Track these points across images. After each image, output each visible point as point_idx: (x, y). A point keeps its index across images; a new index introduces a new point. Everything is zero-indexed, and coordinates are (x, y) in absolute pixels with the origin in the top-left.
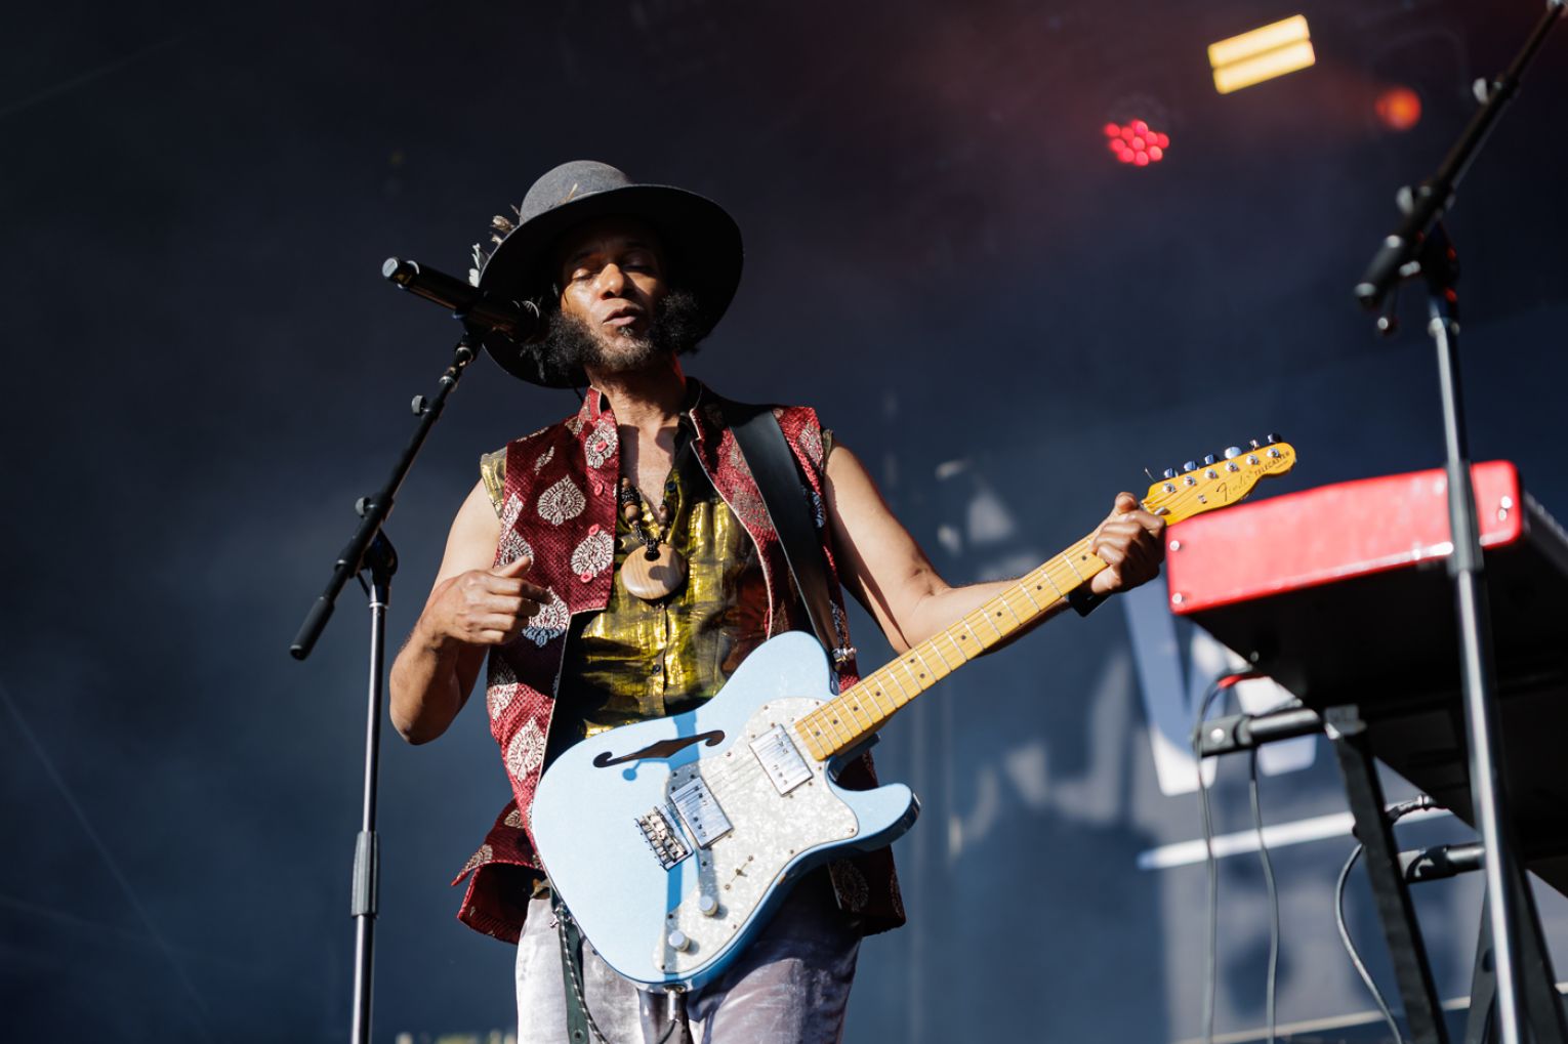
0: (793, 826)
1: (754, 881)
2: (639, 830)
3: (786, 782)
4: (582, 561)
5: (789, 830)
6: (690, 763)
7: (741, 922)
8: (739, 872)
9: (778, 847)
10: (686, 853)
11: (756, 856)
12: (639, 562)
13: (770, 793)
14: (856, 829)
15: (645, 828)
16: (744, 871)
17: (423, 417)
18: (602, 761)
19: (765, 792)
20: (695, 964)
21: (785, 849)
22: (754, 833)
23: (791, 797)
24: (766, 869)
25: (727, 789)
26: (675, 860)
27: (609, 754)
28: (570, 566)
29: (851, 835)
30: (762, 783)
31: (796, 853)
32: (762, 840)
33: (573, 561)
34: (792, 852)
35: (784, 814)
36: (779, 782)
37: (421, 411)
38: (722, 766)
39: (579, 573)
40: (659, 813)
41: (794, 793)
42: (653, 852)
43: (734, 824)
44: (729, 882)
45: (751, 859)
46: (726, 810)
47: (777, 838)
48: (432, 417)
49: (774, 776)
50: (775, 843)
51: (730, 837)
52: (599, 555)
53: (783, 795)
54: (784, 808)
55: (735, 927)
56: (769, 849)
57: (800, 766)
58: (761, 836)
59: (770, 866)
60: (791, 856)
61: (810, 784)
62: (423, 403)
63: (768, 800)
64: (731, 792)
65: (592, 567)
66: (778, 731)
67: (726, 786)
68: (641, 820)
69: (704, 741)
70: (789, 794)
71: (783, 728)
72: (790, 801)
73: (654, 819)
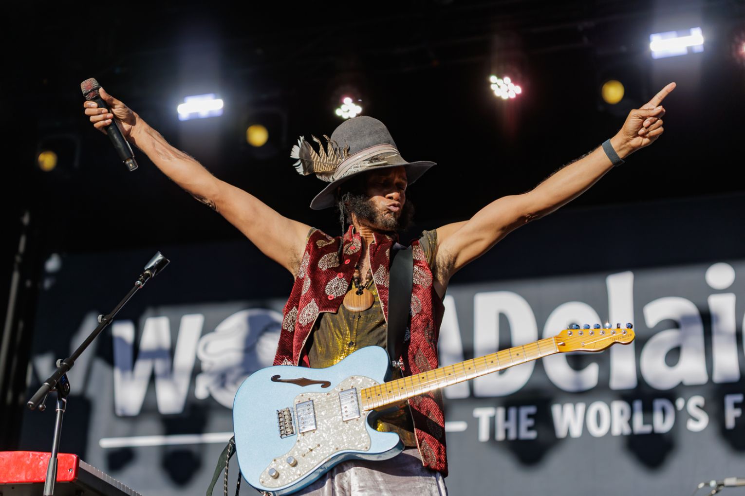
1: (316, 456)
2: (277, 416)
3: (348, 416)
4: (330, 288)
5: (340, 438)
6: (311, 392)
7: (303, 473)
8: (311, 450)
9: (332, 444)
10: (292, 433)
11: (321, 445)
12: (352, 295)
13: (339, 418)
14: (368, 448)
15: (280, 416)
16: (313, 450)
18: (275, 379)
21: (335, 446)
24: (323, 452)
26: (287, 435)
27: (279, 376)
28: (324, 290)
29: (366, 450)
30: (337, 412)
31: (339, 450)
33: (327, 287)
34: (337, 449)
36: (345, 415)
38: (323, 398)
39: (328, 294)
40: (288, 411)
41: (349, 422)
42: (279, 427)
43: (318, 427)
44: (305, 453)
45: (318, 446)
46: (318, 419)
47: (333, 440)
49: (344, 411)
51: (314, 433)
52: (339, 289)
53: (344, 422)
54: (342, 427)
55: (300, 475)
56: (328, 444)
57: (356, 411)
59: (326, 451)
60: (336, 451)
61: (358, 421)
63: (337, 421)
65: (335, 293)
66: (353, 391)
68: (280, 411)
69: (321, 385)
70: (347, 422)
71: (356, 390)
72: (346, 424)
73: (286, 413)
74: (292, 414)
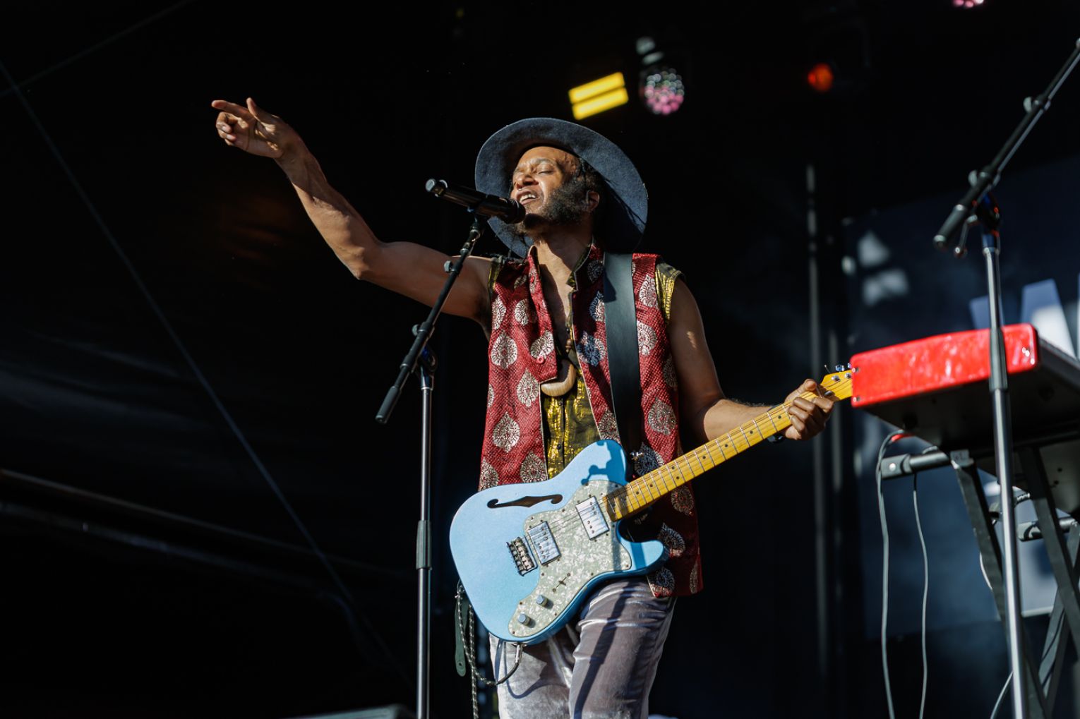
0: (595, 559)
1: (569, 589)
2: (508, 549)
3: (593, 532)
5: (591, 560)
6: (541, 512)
7: (559, 612)
8: (561, 582)
9: (585, 570)
10: (533, 566)
11: (572, 573)
13: (584, 537)
14: (630, 565)
15: (512, 549)
16: (564, 582)
17: (451, 274)
18: (493, 504)
19: (581, 536)
20: (531, 633)
21: (589, 572)
22: (572, 560)
23: (596, 541)
24: (577, 582)
25: (560, 531)
26: (527, 570)
27: (497, 501)
29: (627, 568)
30: (579, 530)
31: (594, 575)
32: (576, 565)
34: (592, 574)
35: (590, 550)
36: (589, 531)
37: (450, 270)
38: (559, 517)
40: (520, 541)
41: (597, 539)
42: (514, 563)
43: (562, 553)
44: (555, 587)
45: (569, 575)
46: (559, 544)
47: (585, 565)
48: (456, 275)
49: (588, 527)
50: (583, 568)
51: (559, 560)
53: (591, 539)
54: (591, 547)
55: (556, 614)
56: (580, 571)
57: (602, 523)
58: (576, 562)
59: (579, 581)
60: (592, 577)
61: (607, 535)
62: (451, 265)
63: (582, 541)
64: (562, 533)
66: (593, 500)
67: (560, 529)
68: (510, 543)
69: (551, 500)
70: (594, 539)
71: (596, 499)
72: (595, 543)
73: (518, 544)
74: (526, 544)
